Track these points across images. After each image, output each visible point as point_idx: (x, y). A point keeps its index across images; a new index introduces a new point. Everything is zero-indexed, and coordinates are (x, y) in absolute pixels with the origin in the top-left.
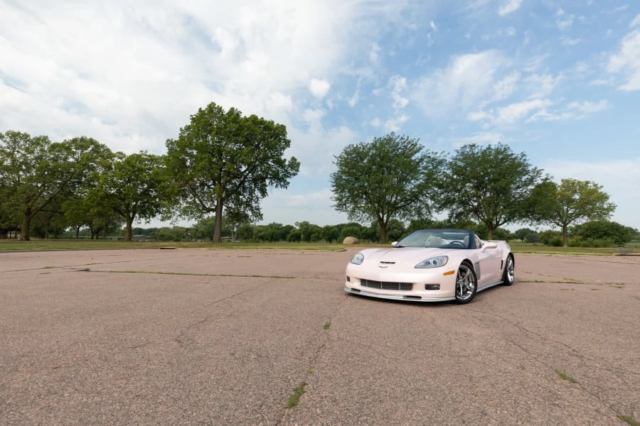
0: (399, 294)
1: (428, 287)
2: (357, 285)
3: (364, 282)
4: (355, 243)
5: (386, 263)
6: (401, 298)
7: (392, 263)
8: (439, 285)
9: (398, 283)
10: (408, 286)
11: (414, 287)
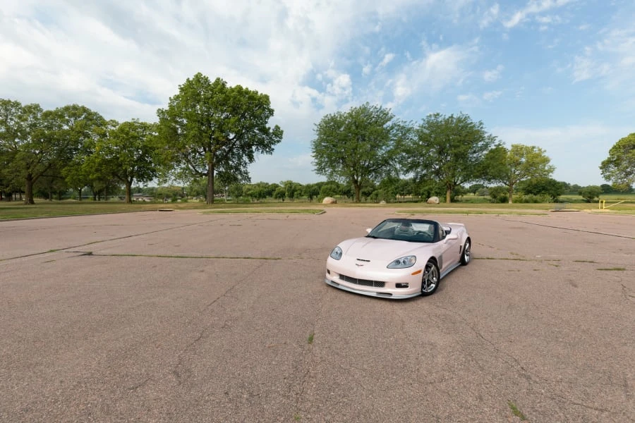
0: (372, 291)
1: (398, 286)
2: (336, 279)
3: (342, 277)
4: (333, 202)
5: (362, 260)
6: (374, 295)
7: (368, 261)
8: (407, 284)
9: (372, 281)
10: (381, 284)
11: (386, 285)
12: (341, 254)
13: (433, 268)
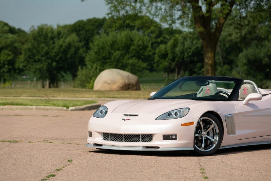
0: (139, 146)
1: (166, 137)
2: (100, 140)
3: (106, 136)
4: (127, 87)
5: (130, 115)
6: (141, 149)
7: (135, 115)
8: (176, 136)
9: (139, 135)
10: (148, 137)
11: (154, 138)
12: (106, 113)
13: (214, 124)
